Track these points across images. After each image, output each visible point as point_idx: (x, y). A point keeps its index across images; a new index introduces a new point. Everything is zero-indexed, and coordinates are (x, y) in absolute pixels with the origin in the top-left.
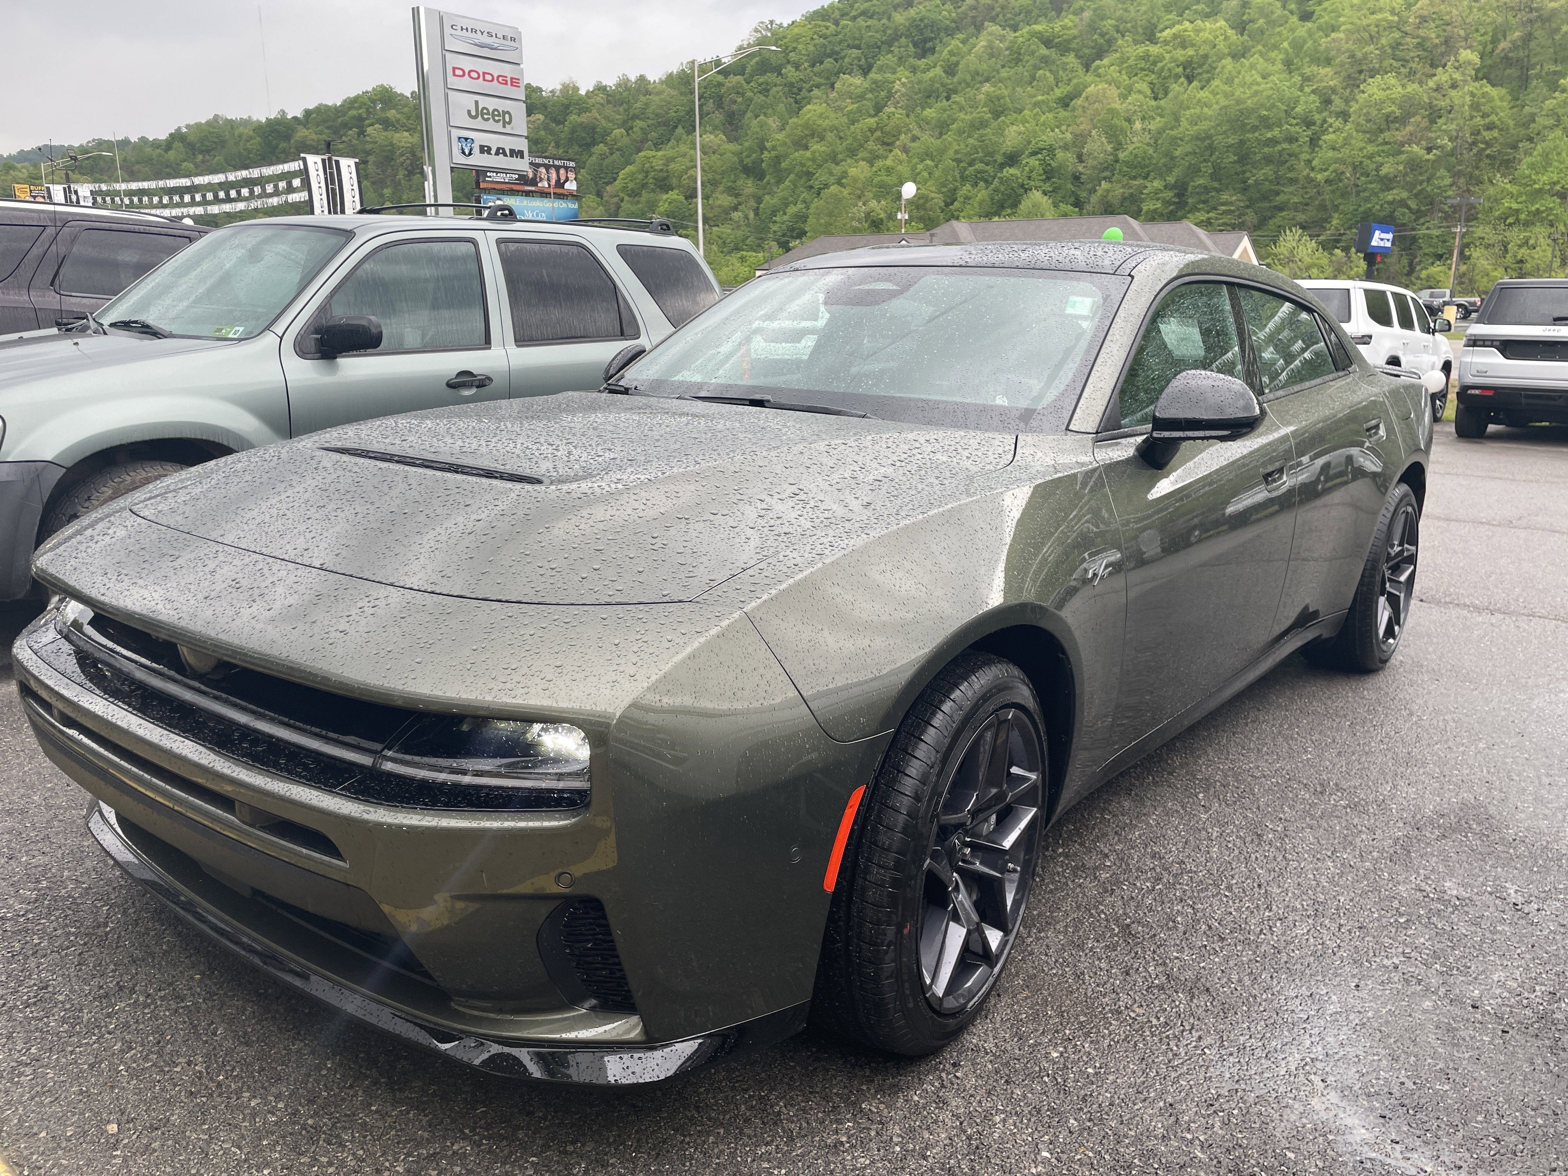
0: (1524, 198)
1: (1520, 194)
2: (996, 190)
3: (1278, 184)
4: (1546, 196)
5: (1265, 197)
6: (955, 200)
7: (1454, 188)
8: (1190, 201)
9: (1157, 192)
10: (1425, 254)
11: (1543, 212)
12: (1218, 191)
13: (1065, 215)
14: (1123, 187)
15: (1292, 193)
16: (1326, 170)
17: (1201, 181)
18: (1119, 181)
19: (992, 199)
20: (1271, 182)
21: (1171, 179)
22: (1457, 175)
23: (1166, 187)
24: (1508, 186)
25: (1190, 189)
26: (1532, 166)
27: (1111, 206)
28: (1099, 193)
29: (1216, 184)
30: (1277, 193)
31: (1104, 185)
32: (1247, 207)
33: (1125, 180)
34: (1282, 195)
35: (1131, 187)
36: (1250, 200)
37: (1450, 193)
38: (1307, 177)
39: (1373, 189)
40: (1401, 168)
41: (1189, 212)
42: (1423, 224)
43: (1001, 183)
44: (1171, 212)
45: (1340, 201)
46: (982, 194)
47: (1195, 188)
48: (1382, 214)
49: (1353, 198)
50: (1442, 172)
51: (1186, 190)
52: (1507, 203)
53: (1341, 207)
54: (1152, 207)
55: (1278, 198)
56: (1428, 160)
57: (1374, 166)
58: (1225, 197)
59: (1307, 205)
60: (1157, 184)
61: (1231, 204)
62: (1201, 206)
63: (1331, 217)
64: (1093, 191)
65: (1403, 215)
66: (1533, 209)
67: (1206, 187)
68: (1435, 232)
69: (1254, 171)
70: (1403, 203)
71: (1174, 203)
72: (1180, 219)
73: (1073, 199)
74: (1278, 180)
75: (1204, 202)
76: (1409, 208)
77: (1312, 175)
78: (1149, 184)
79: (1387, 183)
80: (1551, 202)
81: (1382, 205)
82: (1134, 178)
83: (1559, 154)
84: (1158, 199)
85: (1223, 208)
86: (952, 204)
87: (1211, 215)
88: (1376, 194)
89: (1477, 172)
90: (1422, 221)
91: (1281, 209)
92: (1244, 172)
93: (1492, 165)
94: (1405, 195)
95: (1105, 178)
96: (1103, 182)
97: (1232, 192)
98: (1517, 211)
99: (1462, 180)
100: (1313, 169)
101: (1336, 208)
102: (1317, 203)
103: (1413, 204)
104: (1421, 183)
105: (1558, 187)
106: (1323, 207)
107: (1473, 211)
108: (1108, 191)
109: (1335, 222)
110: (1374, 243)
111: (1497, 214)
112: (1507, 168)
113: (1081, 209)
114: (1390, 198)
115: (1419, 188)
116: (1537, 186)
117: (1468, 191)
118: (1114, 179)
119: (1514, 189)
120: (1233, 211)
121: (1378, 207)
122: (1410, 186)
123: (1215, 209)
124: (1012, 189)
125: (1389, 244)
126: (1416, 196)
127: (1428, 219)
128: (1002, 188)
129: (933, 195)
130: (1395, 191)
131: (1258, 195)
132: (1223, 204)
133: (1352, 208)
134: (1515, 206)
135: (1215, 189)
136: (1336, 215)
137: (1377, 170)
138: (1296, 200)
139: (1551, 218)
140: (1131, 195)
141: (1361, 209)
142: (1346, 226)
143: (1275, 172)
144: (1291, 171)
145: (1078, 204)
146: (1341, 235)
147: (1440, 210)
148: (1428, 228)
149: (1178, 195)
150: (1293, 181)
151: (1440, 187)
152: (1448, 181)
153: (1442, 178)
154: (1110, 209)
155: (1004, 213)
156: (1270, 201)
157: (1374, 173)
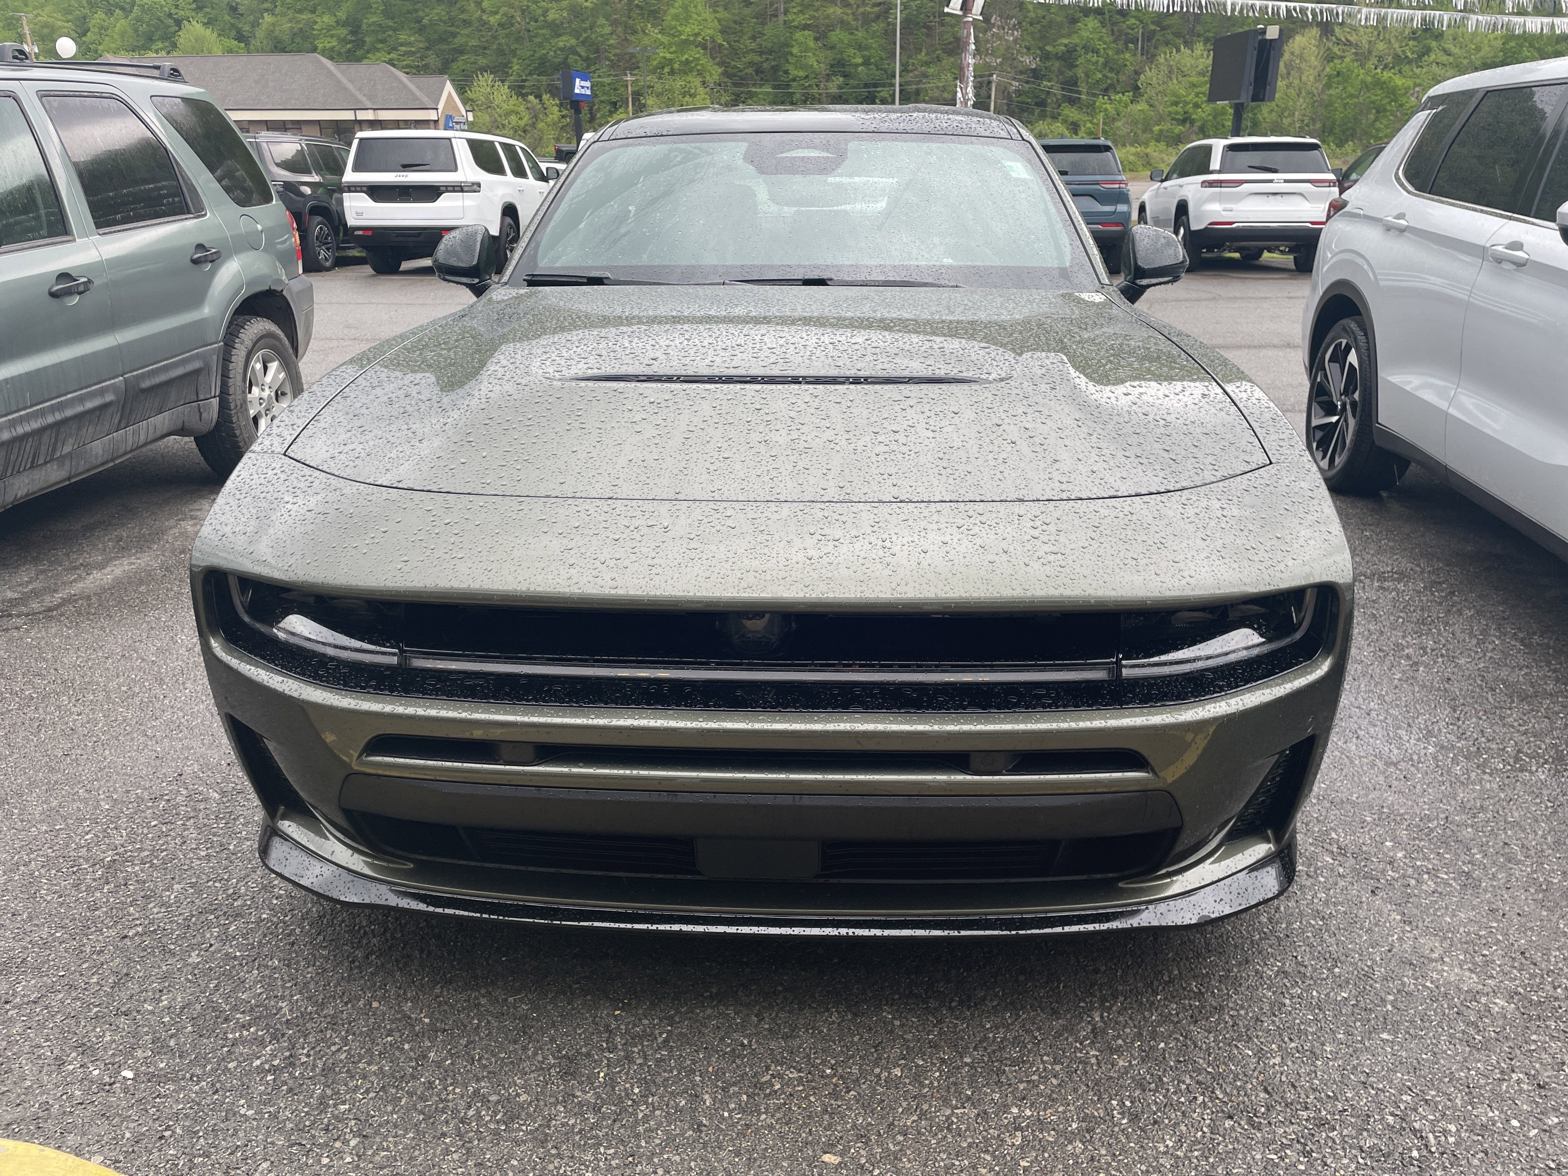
0: (673, 49)
1: (670, 45)
2: (139, 20)
3: (453, 25)
4: (692, 47)
5: (442, 40)
6: (88, 30)
7: (614, 37)
8: (367, 39)
9: (329, 28)
10: (602, 102)
11: (691, 62)
12: (395, 30)
13: (230, 51)
14: (290, 21)
15: (467, 36)
16: (496, 13)
17: (375, 19)
18: (283, 14)
19: (136, 31)
20: (444, 22)
21: (342, 15)
22: (614, 23)
23: (338, 22)
24: (659, 36)
25: (364, 26)
26: (676, 17)
27: (280, 42)
28: (264, 26)
29: (390, 23)
30: (454, 35)
31: (268, 18)
32: (427, 48)
33: (290, 13)
34: (459, 37)
35: (298, 22)
36: (428, 40)
37: (612, 42)
38: (480, 19)
39: (543, 35)
40: (565, 14)
41: (368, 52)
42: (594, 72)
43: (143, 11)
44: (349, 51)
45: (517, 46)
46: (121, 24)
47: (369, 25)
48: (557, 60)
49: (527, 43)
50: (601, 21)
51: (359, 27)
52: (662, 53)
53: (518, 52)
54: (328, 46)
55: (456, 40)
56: (586, 8)
57: (540, 12)
58: (403, 37)
59: (485, 48)
60: (327, 19)
61: (410, 44)
62: (380, 46)
63: (510, 62)
64: (255, 24)
65: (576, 62)
66: (684, 59)
67: (380, 25)
68: (607, 80)
69: (427, 10)
70: (573, 51)
71: (350, 42)
72: (359, 60)
73: (233, 33)
74: (452, 21)
75: (382, 41)
76: (580, 56)
77: (485, 17)
78: (318, 20)
79: (556, 29)
80: (695, 53)
81: (555, 52)
82: (300, 11)
83: (695, 7)
84: (332, 36)
85: (403, 49)
86: (85, 34)
87: (392, 56)
88: (547, 40)
89: (630, 22)
90: (593, 68)
91: (462, 52)
92: (416, 11)
93: (642, 15)
94: (573, 42)
95: (267, 10)
96: (265, 15)
97: (408, 32)
98: (671, 60)
99: (620, 29)
100: (483, 11)
101: (514, 53)
102: (495, 47)
103: (582, 51)
104: (585, 30)
105: (700, 39)
106: (500, 52)
107: (634, 60)
108: (274, 25)
109: (516, 68)
110: (577, 91)
111: (655, 63)
112: (656, 18)
113: (247, 44)
114: (561, 44)
115: (585, 35)
116: (683, 37)
117: (626, 39)
118: (277, 11)
119: (665, 39)
120: (414, 53)
121: (552, 53)
122: (576, 34)
123: (395, 49)
124: (159, 19)
125: (588, 92)
126: (583, 43)
127: (597, 66)
128: (146, 18)
129: (60, 23)
130: (564, 38)
131: (436, 37)
132: (402, 45)
133: (529, 53)
134: (668, 56)
135: (390, 28)
136: (515, 60)
137: (545, 14)
138: (474, 42)
139: (699, 67)
140: (301, 30)
141: (537, 55)
142: (527, 72)
143: (448, 13)
144: (463, 12)
145: (240, 37)
146: (524, 81)
147: (607, 59)
148: (599, 76)
149: (353, 33)
150: (467, 23)
151: (602, 36)
152: (608, 30)
153: (603, 26)
154: (279, 46)
155: (154, 47)
156: (449, 43)
157: (542, 18)
